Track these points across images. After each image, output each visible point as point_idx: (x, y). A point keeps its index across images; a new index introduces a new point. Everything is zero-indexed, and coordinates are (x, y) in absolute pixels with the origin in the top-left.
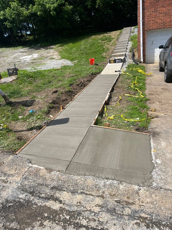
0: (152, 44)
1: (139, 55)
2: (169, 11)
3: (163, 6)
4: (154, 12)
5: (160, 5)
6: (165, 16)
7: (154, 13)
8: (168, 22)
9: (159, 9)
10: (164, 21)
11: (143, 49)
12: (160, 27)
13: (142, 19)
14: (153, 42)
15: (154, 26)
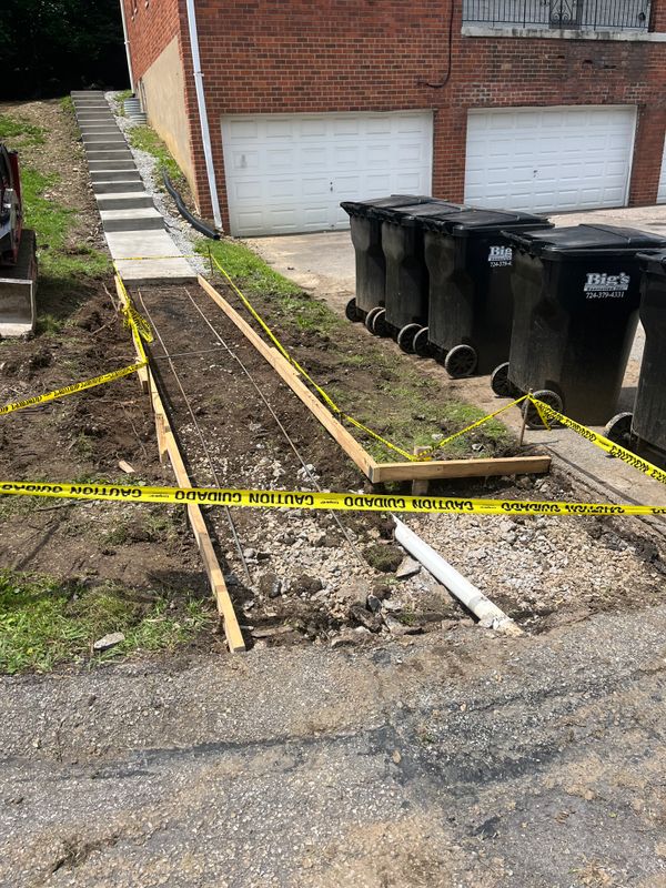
0: (243, 167)
1: (206, 203)
2: (289, 51)
3: (267, 30)
4: (237, 45)
5: (257, 23)
6: (278, 67)
7: (241, 51)
8: (288, 89)
9: (255, 38)
10: (275, 84)
11: (217, 182)
12: (264, 105)
13: (202, 67)
14: (243, 157)
15: (245, 100)
